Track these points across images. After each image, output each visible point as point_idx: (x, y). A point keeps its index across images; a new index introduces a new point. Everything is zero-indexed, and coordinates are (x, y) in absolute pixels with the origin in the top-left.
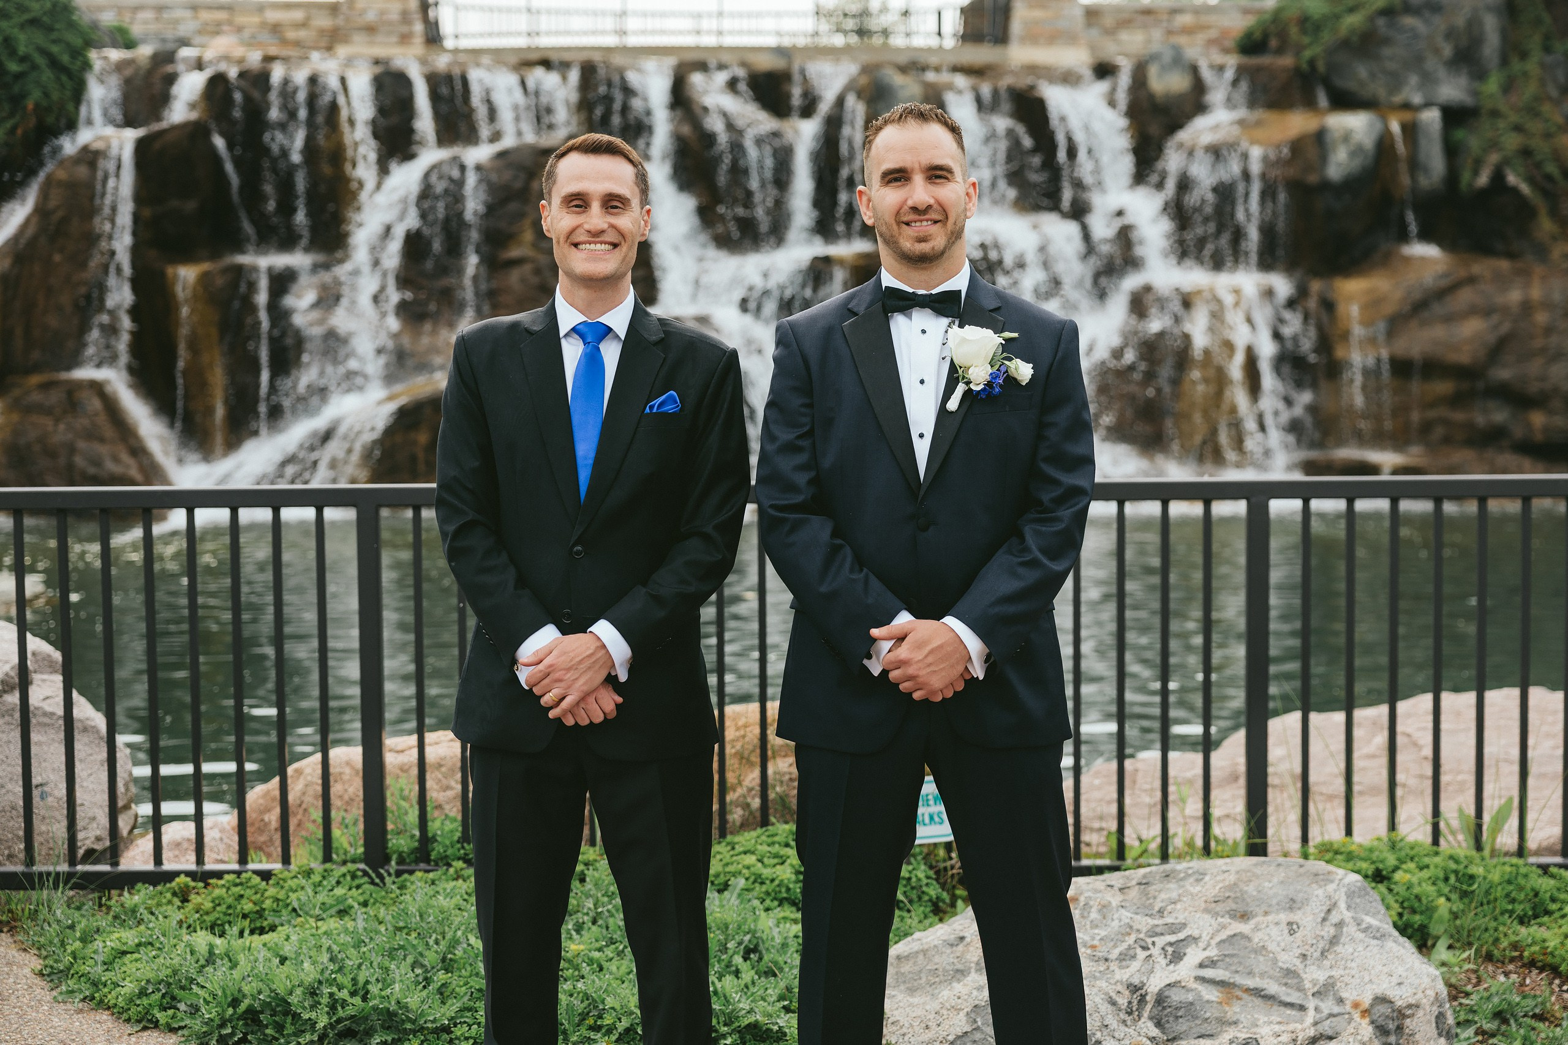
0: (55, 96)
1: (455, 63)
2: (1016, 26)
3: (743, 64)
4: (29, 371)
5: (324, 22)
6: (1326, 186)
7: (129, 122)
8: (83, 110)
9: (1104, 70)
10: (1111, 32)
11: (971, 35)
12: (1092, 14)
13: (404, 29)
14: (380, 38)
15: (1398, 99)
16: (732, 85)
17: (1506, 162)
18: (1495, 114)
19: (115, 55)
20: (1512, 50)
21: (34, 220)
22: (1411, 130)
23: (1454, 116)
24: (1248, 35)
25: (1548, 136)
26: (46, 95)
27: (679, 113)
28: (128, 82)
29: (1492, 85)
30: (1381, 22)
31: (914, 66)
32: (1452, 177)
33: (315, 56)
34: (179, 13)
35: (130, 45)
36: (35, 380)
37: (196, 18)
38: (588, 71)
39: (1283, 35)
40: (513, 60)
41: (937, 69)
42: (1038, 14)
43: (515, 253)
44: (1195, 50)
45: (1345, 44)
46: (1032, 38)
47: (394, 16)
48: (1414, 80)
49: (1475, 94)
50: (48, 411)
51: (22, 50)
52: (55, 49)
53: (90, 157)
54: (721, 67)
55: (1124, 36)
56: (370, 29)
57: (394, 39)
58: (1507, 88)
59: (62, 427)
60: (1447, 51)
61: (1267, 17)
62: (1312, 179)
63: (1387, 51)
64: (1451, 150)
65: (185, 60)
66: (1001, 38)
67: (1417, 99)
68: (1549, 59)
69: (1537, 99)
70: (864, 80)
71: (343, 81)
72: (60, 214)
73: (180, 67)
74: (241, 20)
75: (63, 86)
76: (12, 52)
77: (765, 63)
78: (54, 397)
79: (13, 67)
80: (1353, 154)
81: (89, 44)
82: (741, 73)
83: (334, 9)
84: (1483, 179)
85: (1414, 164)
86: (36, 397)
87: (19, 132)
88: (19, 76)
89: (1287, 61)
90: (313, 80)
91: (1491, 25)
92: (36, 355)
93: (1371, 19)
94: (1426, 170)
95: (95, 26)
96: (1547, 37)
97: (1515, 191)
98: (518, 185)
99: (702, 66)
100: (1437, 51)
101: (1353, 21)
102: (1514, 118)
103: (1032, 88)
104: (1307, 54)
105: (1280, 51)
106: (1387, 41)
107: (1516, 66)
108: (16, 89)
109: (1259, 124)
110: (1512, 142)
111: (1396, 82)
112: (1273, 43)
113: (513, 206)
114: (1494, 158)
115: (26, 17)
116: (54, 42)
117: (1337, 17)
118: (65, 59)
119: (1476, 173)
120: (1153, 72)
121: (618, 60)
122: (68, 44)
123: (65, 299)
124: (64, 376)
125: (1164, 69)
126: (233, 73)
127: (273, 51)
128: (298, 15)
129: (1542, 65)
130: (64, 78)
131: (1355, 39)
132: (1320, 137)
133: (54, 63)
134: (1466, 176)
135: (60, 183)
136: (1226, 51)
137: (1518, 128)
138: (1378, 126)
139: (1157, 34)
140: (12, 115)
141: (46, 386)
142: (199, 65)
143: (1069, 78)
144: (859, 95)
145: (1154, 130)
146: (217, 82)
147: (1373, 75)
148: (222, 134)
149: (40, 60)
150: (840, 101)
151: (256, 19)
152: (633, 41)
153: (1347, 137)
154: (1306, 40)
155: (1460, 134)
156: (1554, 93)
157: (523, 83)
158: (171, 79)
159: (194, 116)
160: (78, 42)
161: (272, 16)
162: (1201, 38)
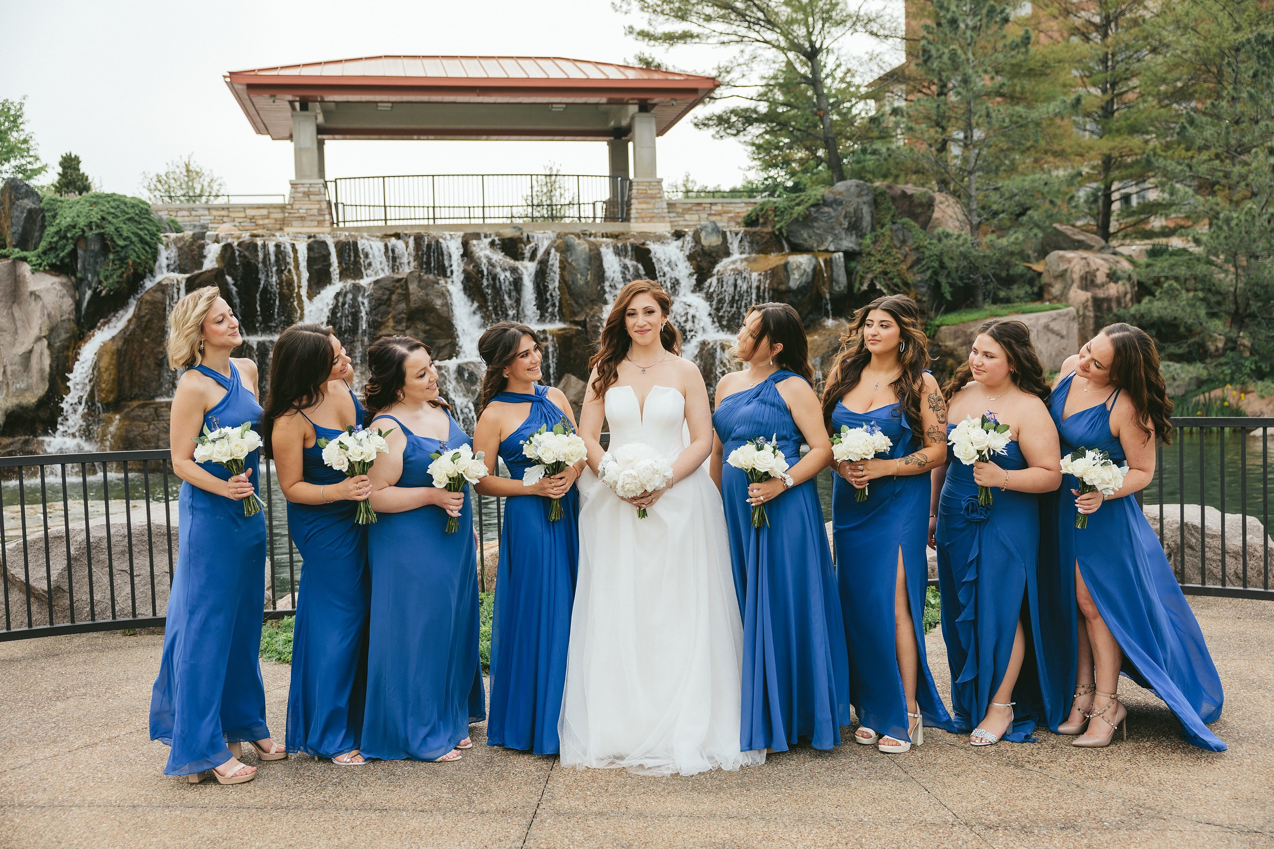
0: (143, 257)
1: (350, 235)
2: (633, 213)
3: (497, 235)
4: (132, 399)
5: (279, 215)
6: (789, 291)
7: (182, 271)
8: (157, 264)
9: (678, 235)
10: (681, 215)
11: (610, 217)
12: (671, 205)
13: (321, 218)
14: (308, 223)
15: (822, 248)
16: (492, 244)
17: (876, 277)
18: (869, 254)
19: (173, 235)
20: (877, 223)
21: (134, 320)
22: (829, 263)
23: (849, 256)
24: (749, 215)
25: (895, 264)
26: (139, 257)
27: (466, 259)
28: (180, 249)
29: (868, 241)
30: (813, 209)
31: (584, 234)
32: (850, 286)
33: (278, 234)
34: (201, 212)
35: (178, 230)
36: (135, 403)
37: (210, 215)
38: (418, 239)
39: (766, 217)
40: (379, 234)
41: (595, 236)
42: (644, 206)
43: (384, 332)
44: (722, 224)
45: (796, 220)
46: (642, 218)
47: (315, 212)
48: (830, 239)
49: (860, 245)
50: (145, 420)
51: (125, 234)
52: (141, 233)
53: (162, 288)
54: (486, 237)
55: (687, 217)
56: (302, 218)
57: (316, 223)
58: (874, 243)
59: (151, 427)
60: (846, 225)
61: (758, 207)
62: (783, 287)
63: (816, 224)
64: (849, 272)
65: (209, 236)
66: (626, 219)
67: (832, 248)
68: (895, 227)
69: (888, 246)
70: (559, 241)
71: (293, 246)
72: (148, 316)
73: (207, 241)
74: (233, 215)
75: (147, 251)
76: (121, 235)
77: (509, 233)
78: (148, 412)
79: (121, 243)
80: (802, 275)
81: (158, 231)
82: (496, 239)
83: (283, 208)
84: (865, 287)
85: (832, 279)
86: (138, 412)
87: (125, 276)
88: (123, 247)
89: (769, 229)
90: (278, 246)
91: (866, 210)
92: (136, 391)
93: (807, 209)
94: (838, 283)
95: (161, 219)
96: (893, 216)
97: (880, 290)
98: (385, 297)
99: (477, 236)
100: (841, 224)
101: (799, 209)
102: (879, 257)
103: (644, 244)
104: (778, 226)
105: (765, 224)
106: (816, 219)
107: (879, 231)
108: (122, 254)
109: (755, 260)
110: (878, 268)
111: (821, 241)
112: (761, 220)
113: (383, 308)
114: (870, 276)
115: (127, 216)
116: (141, 229)
117: (792, 208)
118: (148, 238)
119: (861, 284)
120: (703, 235)
121: (434, 233)
122: (148, 230)
123: (151, 361)
124: (152, 401)
125: (708, 234)
126: (236, 244)
127: (255, 232)
128: (264, 212)
129: (891, 230)
130: (147, 248)
131: (801, 219)
132: (786, 265)
133: (142, 240)
134: (857, 285)
135: (147, 302)
136: (738, 223)
137: (880, 261)
138: (814, 261)
139: (704, 216)
140: (121, 267)
141: (143, 406)
142: (217, 241)
143: (660, 239)
144: (557, 250)
145: (704, 264)
146: (227, 247)
147: (810, 237)
148: (229, 275)
149: (134, 239)
150: (547, 253)
151: (243, 215)
152: (438, 222)
153: (798, 267)
154: (776, 219)
155: (853, 264)
156: (898, 245)
157: (386, 246)
158: (202, 247)
159: (216, 266)
160: (154, 229)
161: (251, 213)
162: (725, 217)
